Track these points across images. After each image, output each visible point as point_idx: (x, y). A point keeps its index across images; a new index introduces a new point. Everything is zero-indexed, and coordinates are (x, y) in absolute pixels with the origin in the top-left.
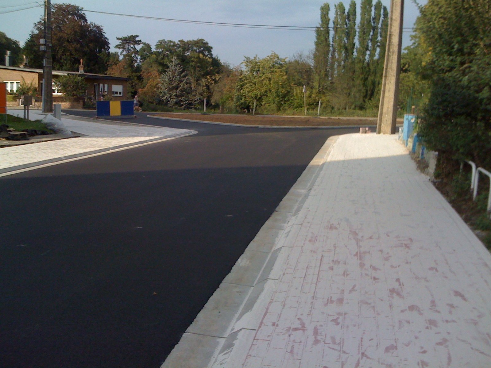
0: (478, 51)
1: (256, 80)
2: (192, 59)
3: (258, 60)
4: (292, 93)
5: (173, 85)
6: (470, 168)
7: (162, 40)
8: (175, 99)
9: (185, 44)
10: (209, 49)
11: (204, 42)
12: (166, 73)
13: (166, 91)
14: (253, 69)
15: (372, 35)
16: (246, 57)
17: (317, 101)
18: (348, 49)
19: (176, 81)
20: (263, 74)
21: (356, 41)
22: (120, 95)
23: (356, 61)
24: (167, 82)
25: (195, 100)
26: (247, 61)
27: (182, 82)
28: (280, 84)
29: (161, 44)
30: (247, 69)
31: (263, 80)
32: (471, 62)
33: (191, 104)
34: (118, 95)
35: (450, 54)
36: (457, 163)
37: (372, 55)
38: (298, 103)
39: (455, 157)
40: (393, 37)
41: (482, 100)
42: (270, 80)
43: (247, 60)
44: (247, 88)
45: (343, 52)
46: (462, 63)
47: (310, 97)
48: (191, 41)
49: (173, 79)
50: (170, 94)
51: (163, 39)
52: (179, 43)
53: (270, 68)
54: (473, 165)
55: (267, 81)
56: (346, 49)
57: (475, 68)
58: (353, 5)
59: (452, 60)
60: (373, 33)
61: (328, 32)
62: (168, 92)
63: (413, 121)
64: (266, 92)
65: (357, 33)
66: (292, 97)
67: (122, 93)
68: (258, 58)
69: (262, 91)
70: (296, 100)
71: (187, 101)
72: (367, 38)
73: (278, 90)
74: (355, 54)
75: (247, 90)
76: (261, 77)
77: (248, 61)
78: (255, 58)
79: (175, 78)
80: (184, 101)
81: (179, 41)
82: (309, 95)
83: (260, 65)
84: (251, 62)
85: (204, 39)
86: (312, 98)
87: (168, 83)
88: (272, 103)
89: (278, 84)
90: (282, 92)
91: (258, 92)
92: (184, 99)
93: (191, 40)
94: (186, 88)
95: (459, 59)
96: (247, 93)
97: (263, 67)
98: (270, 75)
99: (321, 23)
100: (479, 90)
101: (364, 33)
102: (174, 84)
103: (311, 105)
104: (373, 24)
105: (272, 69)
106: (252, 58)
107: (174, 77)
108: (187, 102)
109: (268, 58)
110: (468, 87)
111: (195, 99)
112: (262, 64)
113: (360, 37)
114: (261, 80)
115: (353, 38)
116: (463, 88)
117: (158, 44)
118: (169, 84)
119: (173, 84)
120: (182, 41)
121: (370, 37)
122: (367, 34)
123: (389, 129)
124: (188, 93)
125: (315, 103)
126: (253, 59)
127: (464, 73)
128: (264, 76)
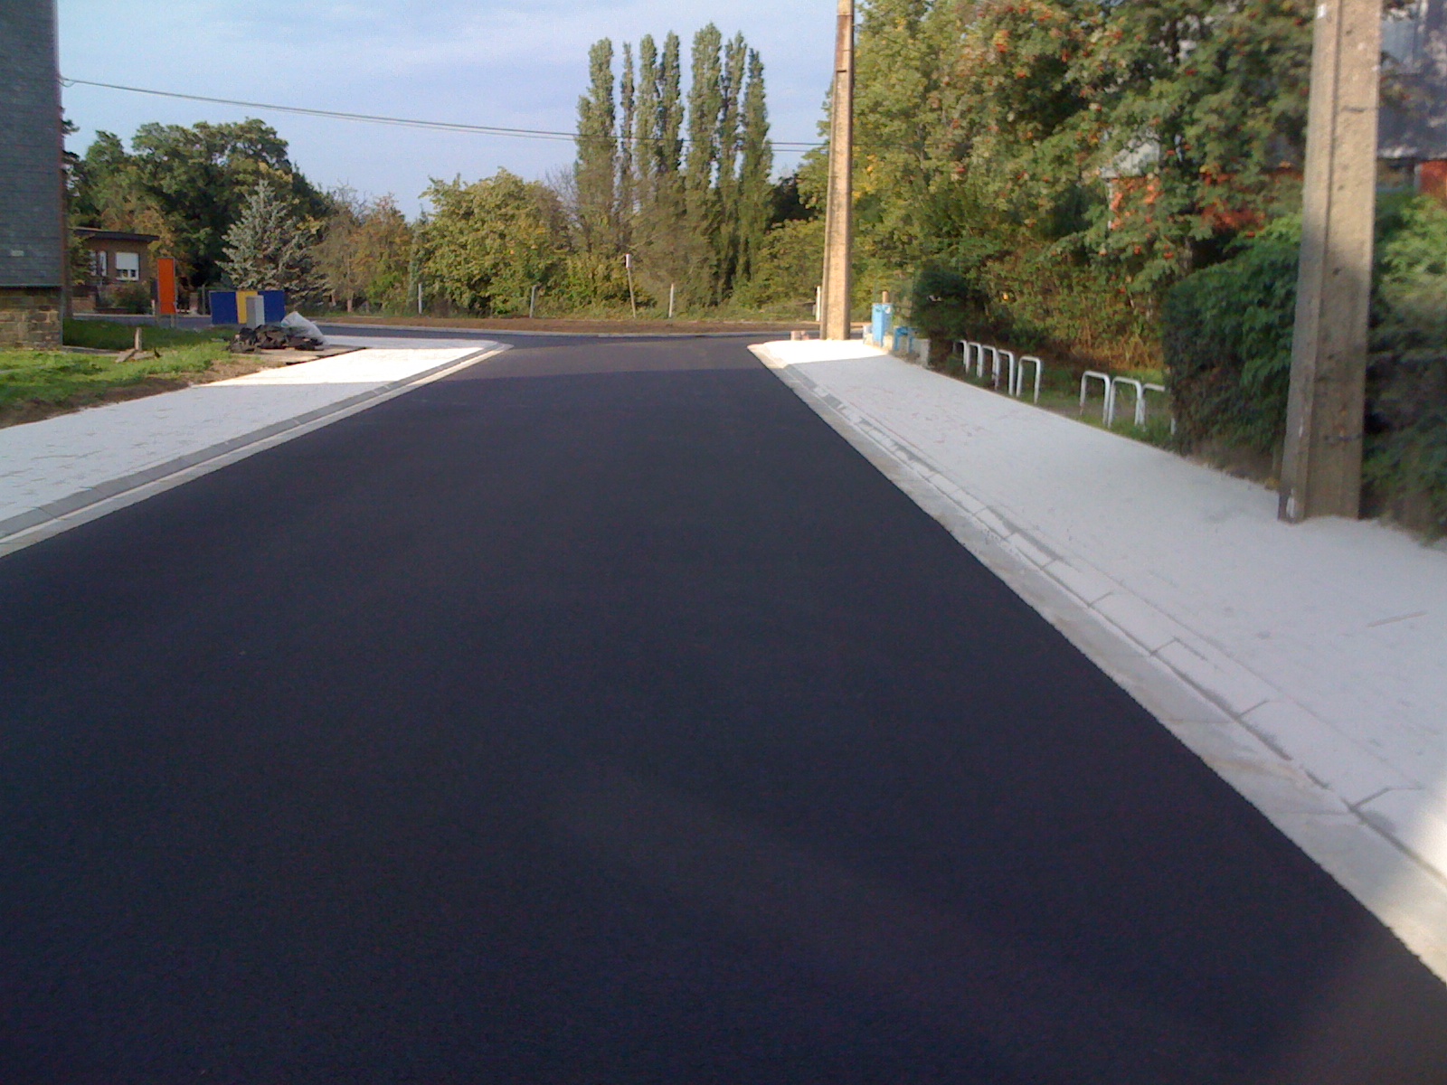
0: (964, 232)
1: (465, 238)
2: (241, 177)
3: (463, 188)
4: (564, 270)
5: (265, 253)
6: (962, 344)
7: (153, 124)
8: (274, 285)
9: (212, 135)
10: (279, 149)
11: (264, 128)
12: (243, 220)
13: (248, 265)
14: (457, 211)
15: (722, 121)
16: (433, 181)
17: (625, 288)
18: (666, 155)
19: (272, 240)
20: (484, 222)
21: (684, 133)
22: (134, 279)
23: (688, 184)
24: (248, 245)
25: (324, 288)
26: (437, 191)
27: (285, 243)
28: (533, 247)
29: (150, 134)
30: (438, 210)
31: (484, 238)
32: (958, 243)
33: (317, 299)
34: (129, 278)
35: (938, 236)
36: (950, 343)
37: (725, 171)
38: (581, 293)
39: (947, 338)
40: (838, 181)
41: (969, 280)
42: (502, 236)
43: (438, 188)
44: (442, 256)
45: (653, 162)
46: (950, 245)
47: (607, 278)
48: (229, 126)
49: (265, 237)
50: (259, 273)
51: (154, 122)
52: (196, 131)
53: (499, 207)
54: (965, 343)
55: (494, 240)
56: (660, 152)
57: (961, 250)
58: (674, 42)
59: (940, 243)
60: (725, 115)
61: (610, 113)
62: (255, 269)
63: (888, 311)
64: (495, 266)
65: (686, 114)
66: (563, 279)
67: (137, 273)
68: (464, 182)
69: (486, 264)
70: (574, 285)
71: (303, 290)
72: (709, 126)
73: (528, 261)
74: (683, 166)
75: (445, 262)
76: (478, 230)
77: (440, 191)
78: (456, 183)
79: (268, 233)
80: (298, 292)
81: (197, 126)
82: (606, 274)
83: (472, 201)
84: (446, 193)
85: (263, 120)
86: (614, 282)
87: (252, 247)
88: (518, 294)
89: (529, 248)
90: (540, 266)
91: (475, 269)
92: (296, 286)
93: (230, 122)
94: (298, 259)
95: (946, 241)
96: (445, 271)
97: (481, 207)
98: (500, 226)
99: (591, 85)
100: (967, 270)
101: (701, 115)
102: (269, 250)
103: (612, 297)
104: (723, 92)
105: (503, 210)
106: (450, 182)
107: (265, 232)
108: (306, 292)
109: (489, 182)
110: (956, 269)
111: (324, 285)
112: (478, 198)
113: (692, 124)
114: (480, 236)
115: (677, 127)
116: (951, 268)
117: (139, 134)
118: (255, 248)
119: (266, 249)
120: (203, 126)
121: (718, 124)
122: (711, 117)
123: (840, 331)
124: (304, 271)
125: (620, 291)
126: (451, 184)
127: (952, 255)
128: (485, 226)
